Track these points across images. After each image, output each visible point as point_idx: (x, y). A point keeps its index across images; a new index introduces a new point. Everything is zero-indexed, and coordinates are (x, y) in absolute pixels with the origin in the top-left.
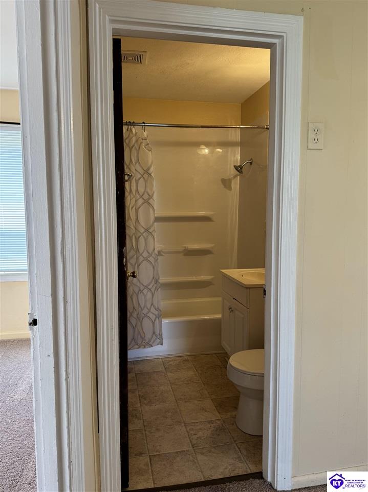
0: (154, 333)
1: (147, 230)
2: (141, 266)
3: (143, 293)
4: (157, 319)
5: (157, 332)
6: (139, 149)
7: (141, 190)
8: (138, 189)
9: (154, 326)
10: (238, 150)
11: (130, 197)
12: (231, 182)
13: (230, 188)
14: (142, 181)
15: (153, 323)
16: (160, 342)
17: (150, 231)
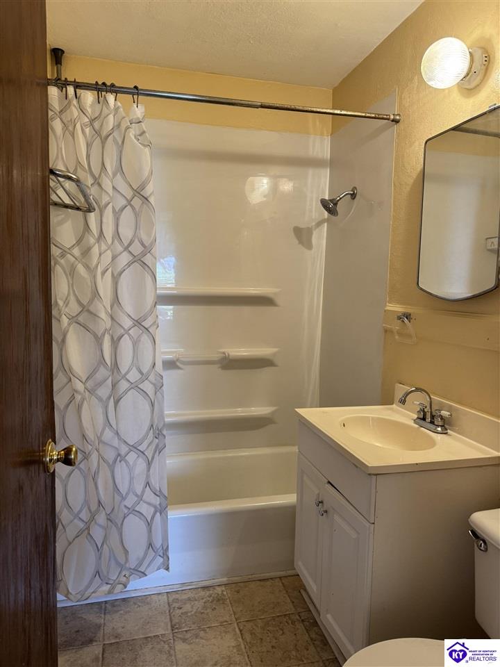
0: (150, 545)
1: (138, 323)
2: (122, 402)
3: (126, 462)
4: (158, 514)
5: (158, 543)
6: (123, 142)
7: (127, 232)
8: (120, 231)
9: (150, 531)
10: (326, 173)
11: (100, 247)
12: (312, 234)
13: (309, 246)
14: (127, 215)
15: (149, 525)
16: (163, 563)
17: (146, 324)
